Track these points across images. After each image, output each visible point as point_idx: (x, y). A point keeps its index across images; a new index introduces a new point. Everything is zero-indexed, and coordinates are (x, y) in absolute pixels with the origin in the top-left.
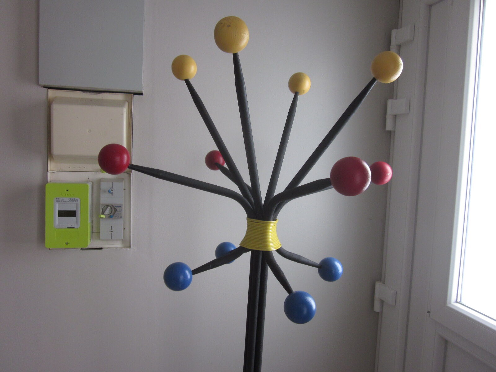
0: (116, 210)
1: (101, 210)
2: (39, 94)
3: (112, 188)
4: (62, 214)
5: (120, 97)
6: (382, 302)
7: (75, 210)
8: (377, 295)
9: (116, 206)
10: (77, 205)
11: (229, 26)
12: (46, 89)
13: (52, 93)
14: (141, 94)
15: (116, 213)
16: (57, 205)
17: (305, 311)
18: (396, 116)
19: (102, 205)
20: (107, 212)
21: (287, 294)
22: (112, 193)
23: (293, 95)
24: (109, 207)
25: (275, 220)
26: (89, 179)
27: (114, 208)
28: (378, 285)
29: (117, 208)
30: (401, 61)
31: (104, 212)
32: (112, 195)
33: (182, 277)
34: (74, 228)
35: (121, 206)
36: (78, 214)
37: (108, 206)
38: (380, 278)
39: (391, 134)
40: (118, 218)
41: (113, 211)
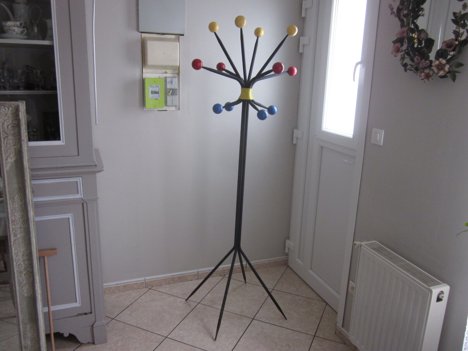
1: (168, 92)
2: (137, 35)
3: (172, 81)
4: (152, 92)
5: (173, 37)
6: (297, 138)
7: (158, 90)
8: (294, 135)
10: (159, 88)
11: (240, 20)
12: (140, 33)
13: (144, 35)
14: (183, 35)
15: (175, 92)
16: (150, 88)
17: (264, 115)
18: (304, 45)
19: (168, 89)
20: (171, 92)
21: (257, 112)
23: (257, 38)
24: (172, 90)
25: (251, 88)
26: (160, 77)
28: (295, 130)
29: (175, 90)
30: (297, 29)
32: (172, 84)
33: (219, 108)
34: (158, 99)
35: (177, 90)
36: (159, 92)
37: (171, 89)
38: (296, 128)
39: (301, 54)
40: (176, 95)
41: (173, 92)
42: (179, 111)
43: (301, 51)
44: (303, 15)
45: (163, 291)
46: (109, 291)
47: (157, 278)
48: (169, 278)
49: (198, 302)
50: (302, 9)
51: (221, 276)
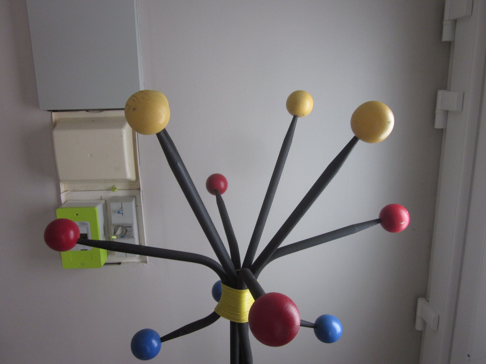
0: (127, 231)
1: (113, 231)
3: (122, 208)
6: (425, 324)
7: (86, 233)
9: (126, 227)
10: (87, 228)
11: (134, 109)
12: (50, 112)
13: (56, 116)
15: (128, 233)
19: (114, 225)
20: (119, 232)
22: (122, 213)
24: (120, 228)
26: (101, 197)
27: (125, 229)
28: (421, 302)
29: (128, 229)
31: (116, 232)
32: (122, 215)
34: (87, 250)
35: (131, 227)
36: (89, 237)
37: (119, 226)
38: (425, 295)
39: (441, 132)
40: (130, 238)
41: (125, 231)
42: (145, 264)
43: (438, 125)
44: (446, 37)
50: (445, 23)
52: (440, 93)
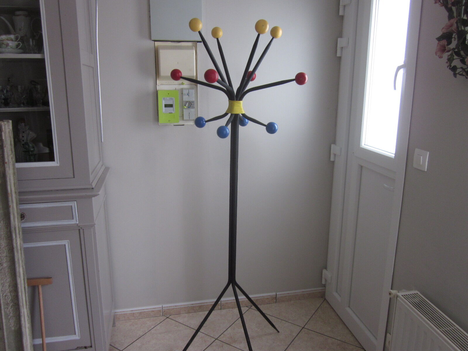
1: (184, 105)
2: (149, 44)
3: (189, 93)
4: (166, 106)
5: (190, 44)
6: (335, 155)
7: (172, 104)
8: (332, 152)
10: (173, 101)
12: (154, 42)
13: (157, 44)
14: (201, 42)
15: (192, 105)
16: (164, 101)
18: (342, 48)
19: (184, 101)
20: (187, 105)
24: (188, 103)
26: (176, 88)
27: (190, 103)
28: (333, 146)
32: (189, 96)
34: (172, 113)
35: (193, 102)
36: (174, 106)
38: (334, 142)
39: (340, 58)
40: (193, 108)
41: (190, 104)
43: (338, 55)
44: (341, 13)
45: (181, 321)
46: (124, 317)
47: (176, 306)
48: (188, 307)
49: (216, 338)
50: (340, 6)
51: (247, 307)
52: (339, 39)
